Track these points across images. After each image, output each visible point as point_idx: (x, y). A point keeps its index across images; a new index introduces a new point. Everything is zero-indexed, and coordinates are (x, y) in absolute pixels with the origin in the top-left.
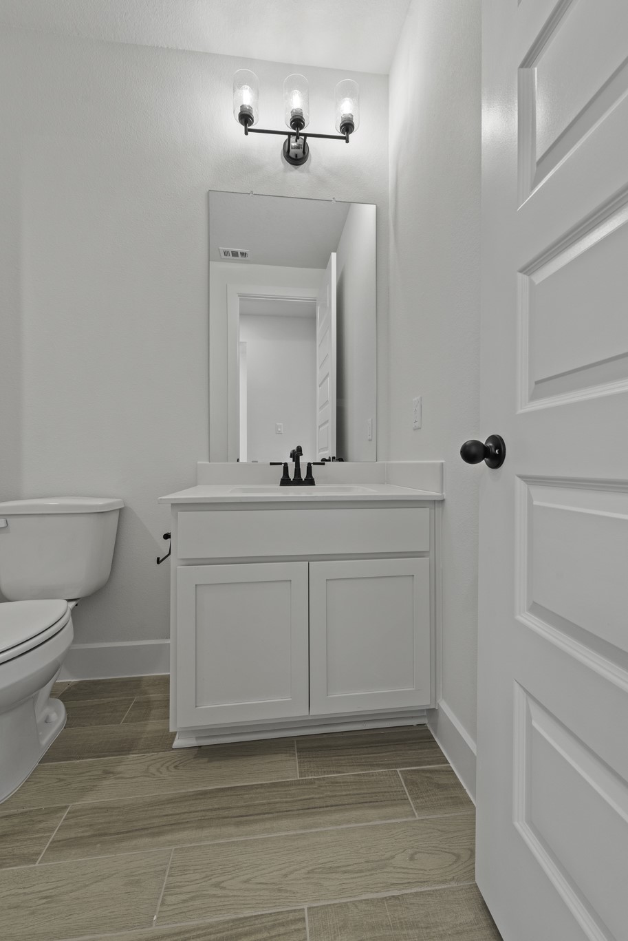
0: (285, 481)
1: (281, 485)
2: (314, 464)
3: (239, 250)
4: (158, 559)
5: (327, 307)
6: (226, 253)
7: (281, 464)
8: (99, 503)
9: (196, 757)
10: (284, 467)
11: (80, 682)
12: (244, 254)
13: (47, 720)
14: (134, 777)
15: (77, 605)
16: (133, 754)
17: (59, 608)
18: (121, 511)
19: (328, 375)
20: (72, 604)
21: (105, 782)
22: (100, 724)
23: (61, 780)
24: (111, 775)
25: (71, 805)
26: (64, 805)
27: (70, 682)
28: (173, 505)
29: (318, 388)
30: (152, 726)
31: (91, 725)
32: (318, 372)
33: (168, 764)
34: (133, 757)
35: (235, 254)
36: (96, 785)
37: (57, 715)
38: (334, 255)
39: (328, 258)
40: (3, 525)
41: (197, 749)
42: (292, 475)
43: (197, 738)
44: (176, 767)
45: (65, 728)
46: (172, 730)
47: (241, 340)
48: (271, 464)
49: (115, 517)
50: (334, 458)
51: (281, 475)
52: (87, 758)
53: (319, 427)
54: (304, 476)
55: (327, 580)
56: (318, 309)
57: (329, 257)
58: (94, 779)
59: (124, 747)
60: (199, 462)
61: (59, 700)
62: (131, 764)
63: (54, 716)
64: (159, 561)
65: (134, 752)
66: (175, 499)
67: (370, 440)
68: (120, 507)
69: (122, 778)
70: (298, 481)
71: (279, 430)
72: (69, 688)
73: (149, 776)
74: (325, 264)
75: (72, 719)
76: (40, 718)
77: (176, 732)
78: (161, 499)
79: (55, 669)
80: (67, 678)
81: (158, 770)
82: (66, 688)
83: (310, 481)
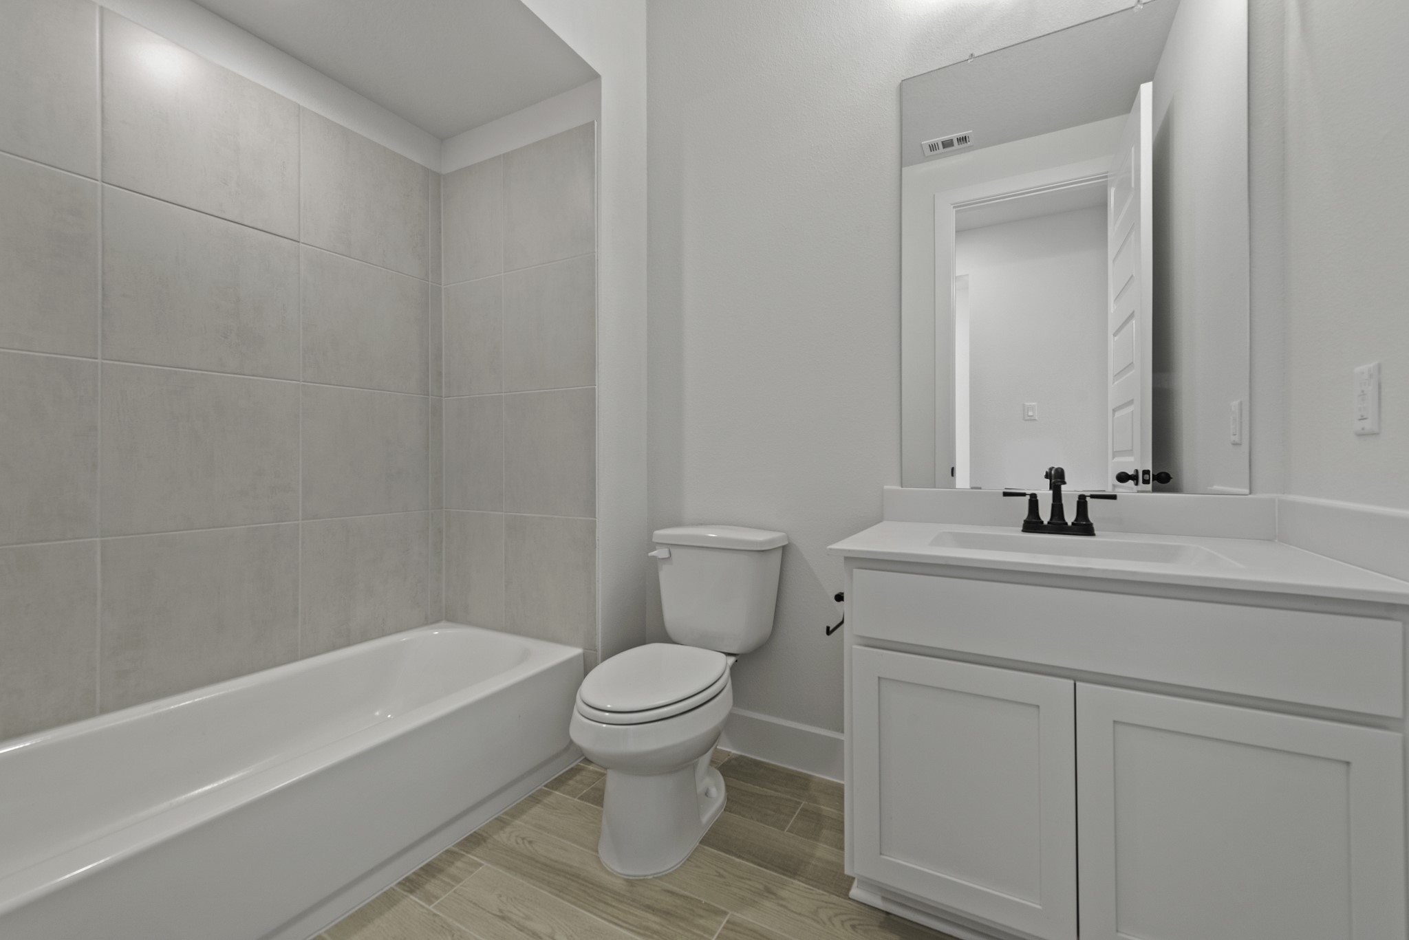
0: (1033, 524)
1: (1023, 531)
2: (1092, 496)
3: (954, 136)
4: (828, 628)
5: (1129, 187)
6: (933, 147)
7: (1024, 495)
8: (760, 537)
9: (882, 926)
10: (1030, 500)
11: (741, 756)
12: (963, 140)
13: (707, 794)
14: (800, 914)
15: (736, 661)
16: (799, 880)
17: (719, 664)
18: (784, 549)
19: (1132, 316)
20: (731, 660)
21: (767, 904)
22: (761, 822)
23: (721, 876)
24: (773, 897)
25: (730, 913)
26: (723, 908)
27: (730, 752)
28: (846, 558)
29: (1112, 341)
30: (822, 851)
31: (752, 818)
32: (1112, 308)
33: (844, 917)
34: (799, 886)
35: (947, 144)
36: (757, 902)
37: (716, 790)
38: (1146, 90)
39: (1134, 94)
40: (667, 555)
41: (884, 915)
42: (1045, 515)
43: (884, 898)
44: (853, 927)
45: (725, 810)
46: (847, 871)
47: (958, 273)
48: (1006, 494)
49: (777, 557)
50: (1146, 472)
51: (1024, 513)
52: (747, 860)
53: (1114, 411)
54: (1070, 517)
55: (1115, 722)
56: (1112, 192)
57: (1135, 92)
58: (754, 892)
59: (790, 867)
60: (886, 487)
61: (719, 772)
62: (796, 892)
63: (713, 791)
64: (829, 632)
65: (800, 878)
66: (849, 551)
67: (1235, 444)
68: (784, 544)
69: (786, 907)
70: (1057, 526)
71: (1030, 414)
72: (729, 761)
73: (818, 922)
74: (1129, 103)
75: (733, 801)
76: (700, 789)
77: (854, 878)
78: (830, 549)
79: (715, 737)
80: (728, 748)
81: (830, 919)
82: (726, 759)
83: (1083, 527)
